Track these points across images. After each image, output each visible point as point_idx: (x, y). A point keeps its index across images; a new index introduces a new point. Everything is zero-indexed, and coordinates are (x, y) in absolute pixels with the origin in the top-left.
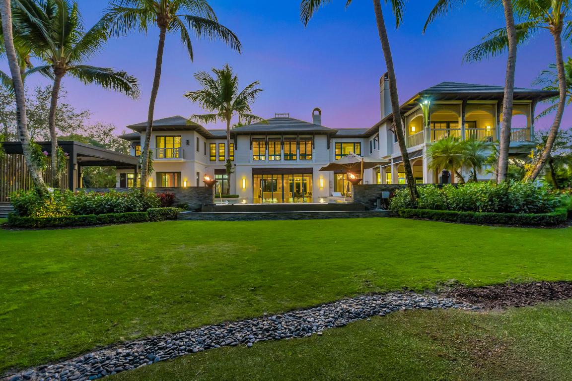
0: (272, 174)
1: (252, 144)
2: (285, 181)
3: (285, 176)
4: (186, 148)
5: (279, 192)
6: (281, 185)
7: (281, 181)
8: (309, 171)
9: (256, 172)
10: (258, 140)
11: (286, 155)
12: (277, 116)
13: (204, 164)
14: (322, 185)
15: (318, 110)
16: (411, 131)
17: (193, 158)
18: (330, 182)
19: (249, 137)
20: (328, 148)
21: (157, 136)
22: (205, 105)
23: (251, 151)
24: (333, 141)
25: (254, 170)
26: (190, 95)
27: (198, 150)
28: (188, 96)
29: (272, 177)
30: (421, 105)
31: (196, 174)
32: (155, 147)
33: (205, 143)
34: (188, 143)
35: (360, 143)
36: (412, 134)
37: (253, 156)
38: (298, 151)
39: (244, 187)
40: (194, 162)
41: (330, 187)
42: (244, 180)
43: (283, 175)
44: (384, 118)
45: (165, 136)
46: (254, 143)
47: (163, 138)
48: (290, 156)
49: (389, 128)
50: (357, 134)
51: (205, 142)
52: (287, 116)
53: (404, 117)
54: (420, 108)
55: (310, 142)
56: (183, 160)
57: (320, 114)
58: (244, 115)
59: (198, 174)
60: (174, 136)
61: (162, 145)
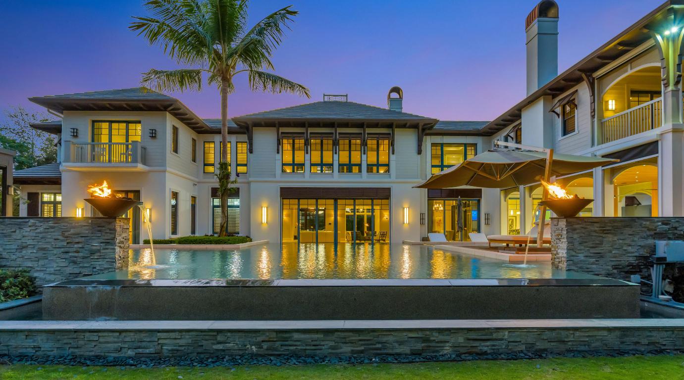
0: (317, 199)
1: (279, 143)
2: (339, 212)
3: (339, 202)
4: (152, 145)
5: (329, 231)
6: (333, 218)
7: (333, 213)
8: (383, 195)
9: (288, 193)
10: (293, 136)
11: (341, 166)
12: (326, 99)
13: (192, 178)
14: (406, 220)
15: (396, 90)
16: (607, 110)
17: (163, 164)
18: (422, 215)
19: (274, 129)
20: (419, 152)
21: (94, 122)
22: (177, 49)
23: (279, 156)
24: (428, 141)
25: (283, 190)
26: (143, 25)
27: (176, 150)
28: (139, 27)
29: (317, 205)
30: (659, 38)
31: (168, 195)
32: (90, 141)
33: (194, 140)
34: (153, 135)
35: (475, 145)
36: (608, 115)
37: (283, 165)
38: (364, 157)
39: (264, 220)
40: (165, 171)
41: (422, 223)
42: (264, 210)
43: (336, 200)
44: (537, 89)
45: (111, 122)
46: (285, 141)
47: (105, 125)
48: (348, 167)
49: (550, 108)
50: (471, 128)
51: (195, 138)
52: (343, 99)
53: (594, 79)
54: (657, 46)
55: (386, 142)
56: (140, 167)
57: (401, 98)
58: (260, 74)
59: (175, 195)
60: (128, 122)
61: (105, 139)
